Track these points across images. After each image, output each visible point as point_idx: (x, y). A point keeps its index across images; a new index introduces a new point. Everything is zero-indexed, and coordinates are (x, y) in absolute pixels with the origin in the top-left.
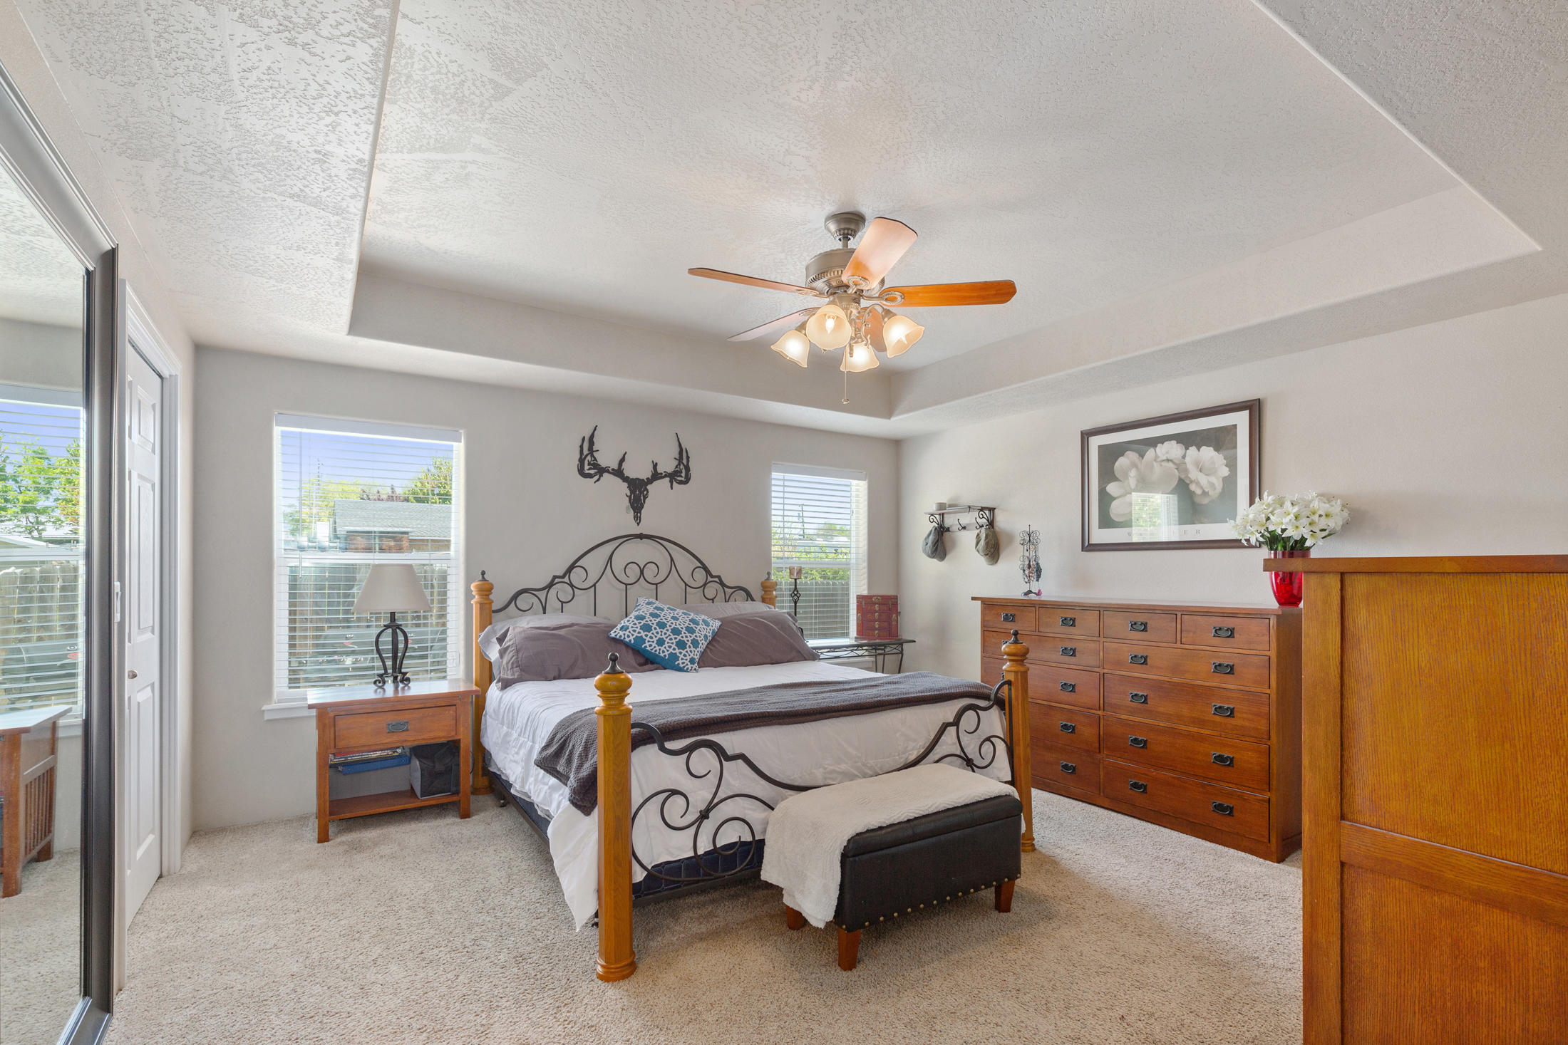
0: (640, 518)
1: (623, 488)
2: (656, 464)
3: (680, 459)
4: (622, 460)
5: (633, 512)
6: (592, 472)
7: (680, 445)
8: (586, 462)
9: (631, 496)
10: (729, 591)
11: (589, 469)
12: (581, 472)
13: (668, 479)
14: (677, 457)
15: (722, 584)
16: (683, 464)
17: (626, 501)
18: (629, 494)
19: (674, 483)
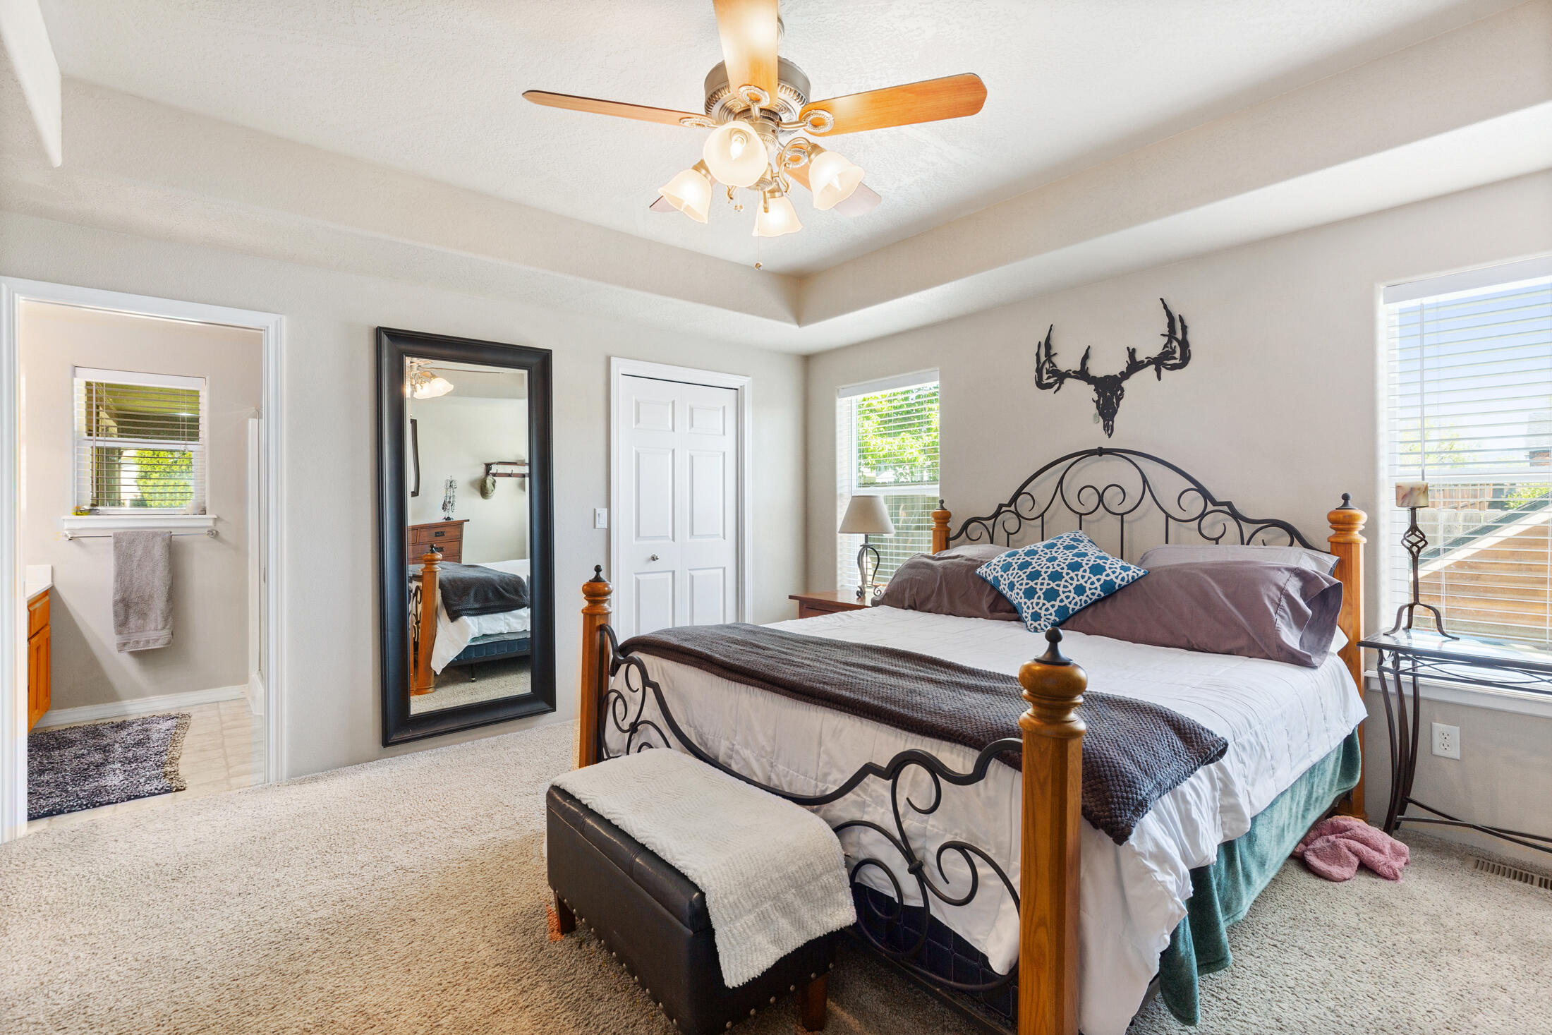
0: (1112, 426)
1: (1089, 392)
2: (1134, 350)
3: (1171, 334)
4: (1086, 357)
5: (1101, 421)
6: (1051, 380)
7: (1169, 315)
8: (1045, 371)
9: (1099, 400)
10: (1248, 529)
11: (1047, 379)
12: (1041, 385)
13: (1153, 367)
14: (1166, 331)
15: (1236, 515)
16: (1177, 340)
17: (1093, 409)
18: (1096, 399)
19: (1164, 371)
